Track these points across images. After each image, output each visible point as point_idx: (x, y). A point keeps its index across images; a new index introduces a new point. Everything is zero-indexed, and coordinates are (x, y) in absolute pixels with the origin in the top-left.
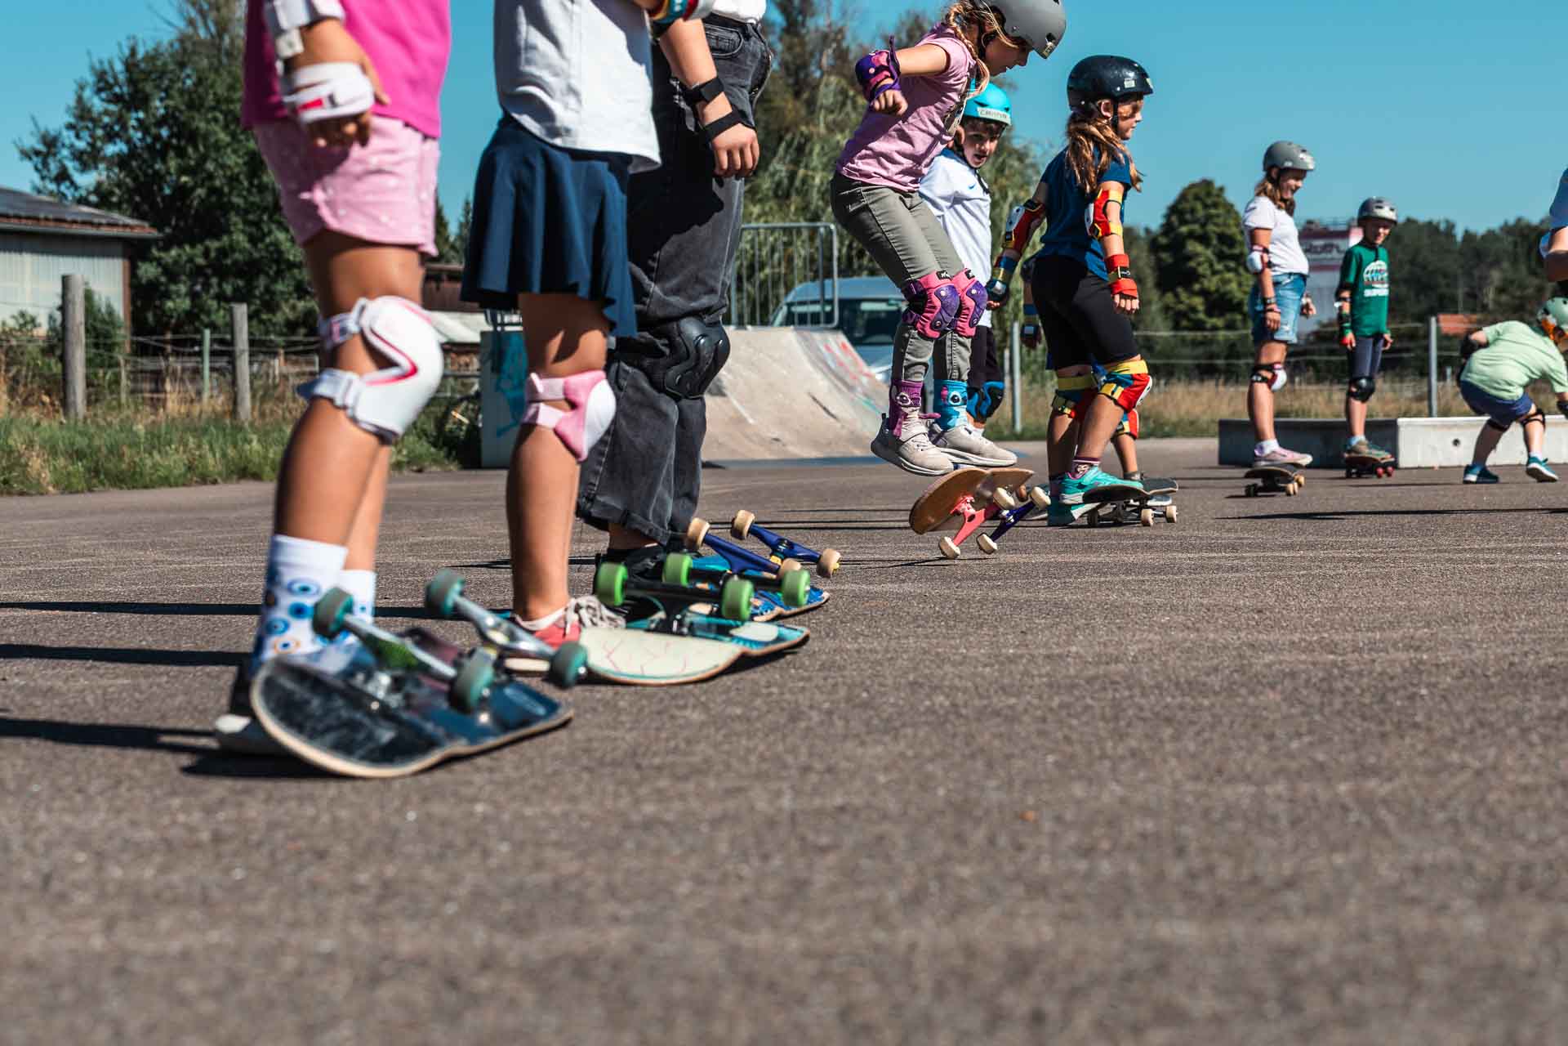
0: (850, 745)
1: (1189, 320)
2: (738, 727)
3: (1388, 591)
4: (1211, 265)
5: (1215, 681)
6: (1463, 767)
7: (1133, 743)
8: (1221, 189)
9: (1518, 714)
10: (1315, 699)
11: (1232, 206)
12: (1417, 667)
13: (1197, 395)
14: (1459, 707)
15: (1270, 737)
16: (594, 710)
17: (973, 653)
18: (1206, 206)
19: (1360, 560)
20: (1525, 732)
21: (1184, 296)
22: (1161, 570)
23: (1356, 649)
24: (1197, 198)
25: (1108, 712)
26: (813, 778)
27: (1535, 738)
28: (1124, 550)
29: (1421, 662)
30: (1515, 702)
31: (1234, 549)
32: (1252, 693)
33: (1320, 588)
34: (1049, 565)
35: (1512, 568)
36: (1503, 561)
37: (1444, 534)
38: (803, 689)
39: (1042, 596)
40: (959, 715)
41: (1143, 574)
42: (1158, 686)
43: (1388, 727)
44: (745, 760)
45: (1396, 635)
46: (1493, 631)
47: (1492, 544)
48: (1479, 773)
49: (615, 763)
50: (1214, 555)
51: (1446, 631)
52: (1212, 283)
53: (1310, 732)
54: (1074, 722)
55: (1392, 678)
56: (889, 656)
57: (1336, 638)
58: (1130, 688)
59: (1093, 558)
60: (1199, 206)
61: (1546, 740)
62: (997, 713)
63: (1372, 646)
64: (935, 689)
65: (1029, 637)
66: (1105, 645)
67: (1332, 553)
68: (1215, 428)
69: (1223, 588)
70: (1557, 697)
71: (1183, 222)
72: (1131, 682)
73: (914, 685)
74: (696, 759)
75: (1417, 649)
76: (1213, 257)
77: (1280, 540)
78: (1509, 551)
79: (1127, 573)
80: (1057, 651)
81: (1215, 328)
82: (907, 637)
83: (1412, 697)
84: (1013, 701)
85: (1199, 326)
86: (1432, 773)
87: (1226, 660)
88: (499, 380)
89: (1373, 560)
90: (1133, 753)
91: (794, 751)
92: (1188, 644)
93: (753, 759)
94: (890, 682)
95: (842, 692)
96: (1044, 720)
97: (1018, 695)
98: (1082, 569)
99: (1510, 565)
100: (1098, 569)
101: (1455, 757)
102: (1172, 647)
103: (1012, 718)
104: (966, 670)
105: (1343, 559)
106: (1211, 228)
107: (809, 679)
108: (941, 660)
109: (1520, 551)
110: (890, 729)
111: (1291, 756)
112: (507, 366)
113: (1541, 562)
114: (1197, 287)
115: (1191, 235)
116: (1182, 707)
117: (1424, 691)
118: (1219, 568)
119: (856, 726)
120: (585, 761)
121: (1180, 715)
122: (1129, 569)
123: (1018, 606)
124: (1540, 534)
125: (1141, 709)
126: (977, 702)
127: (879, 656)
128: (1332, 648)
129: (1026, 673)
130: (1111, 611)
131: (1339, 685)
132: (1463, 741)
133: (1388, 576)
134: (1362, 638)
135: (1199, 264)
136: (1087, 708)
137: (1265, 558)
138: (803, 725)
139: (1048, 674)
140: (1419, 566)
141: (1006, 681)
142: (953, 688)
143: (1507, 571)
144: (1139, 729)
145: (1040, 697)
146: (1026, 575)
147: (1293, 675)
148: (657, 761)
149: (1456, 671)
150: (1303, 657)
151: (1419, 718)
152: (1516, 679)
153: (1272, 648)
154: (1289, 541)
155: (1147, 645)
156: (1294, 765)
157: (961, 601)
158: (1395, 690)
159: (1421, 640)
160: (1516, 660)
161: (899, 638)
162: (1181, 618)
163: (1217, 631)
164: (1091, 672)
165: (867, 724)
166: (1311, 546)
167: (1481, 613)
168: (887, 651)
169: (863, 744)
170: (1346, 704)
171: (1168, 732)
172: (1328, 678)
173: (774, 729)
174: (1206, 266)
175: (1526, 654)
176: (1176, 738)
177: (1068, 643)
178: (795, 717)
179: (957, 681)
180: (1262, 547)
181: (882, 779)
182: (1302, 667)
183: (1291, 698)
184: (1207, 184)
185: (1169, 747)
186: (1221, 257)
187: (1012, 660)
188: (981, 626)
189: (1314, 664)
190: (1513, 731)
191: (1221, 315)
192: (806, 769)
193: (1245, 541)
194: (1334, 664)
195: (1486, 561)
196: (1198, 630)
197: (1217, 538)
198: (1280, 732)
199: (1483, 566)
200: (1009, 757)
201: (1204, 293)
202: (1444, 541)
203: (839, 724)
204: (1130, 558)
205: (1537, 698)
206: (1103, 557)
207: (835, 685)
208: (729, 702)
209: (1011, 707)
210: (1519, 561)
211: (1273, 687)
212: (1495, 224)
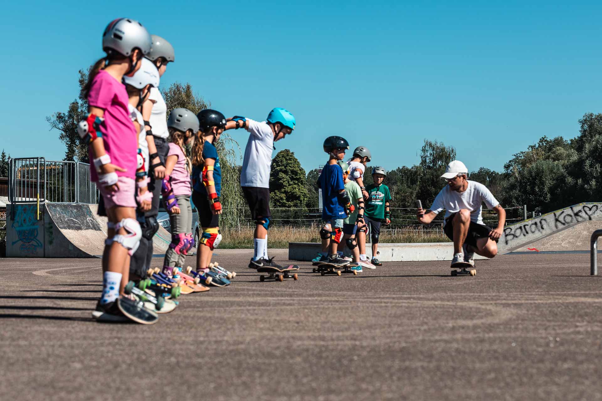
0: (136, 379)
1: (280, 203)
2: (94, 370)
3: (347, 315)
4: (288, 182)
5: (278, 353)
6: (367, 390)
7: (244, 378)
8: (293, 153)
9: (389, 368)
10: (314, 361)
11: (296, 159)
12: (354, 348)
13: (282, 232)
14: (368, 364)
15: (296, 376)
16: (39, 363)
17: (187, 340)
18: (286, 160)
19: (337, 301)
20: (391, 375)
21: (278, 193)
22: (262, 304)
23: (332, 340)
24: (283, 157)
25: (236, 366)
26: (120, 393)
27: (395, 378)
28: (249, 296)
29: (356, 345)
30: (388, 363)
31: (291, 295)
32: (292, 358)
33: (321, 313)
34: (220, 302)
35: (394, 306)
36: (391, 303)
37: (370, 291)
38: (120, 355)
39: (217, 315)
40: (179, 366)
41: (255, 306)
42: (256, 355)
43: (341, 373)
44: (95, 385)
45: (348, 333)
46: (384, 332)
47: (388, 295)
48: (373, 393)
49: (45, 386)
50: (283, 298)
51: (366, 333)
52: (288, 189)
53: (312, 375)
54: (223, 369)
55: (344, 352)
56: (156, 340)
57: (326, 334)
58: (245, 355)
59: (236, 299)
60: (284, 160)
61: (399, 379)
62: (194, 366)
63: (338, 338)
64: (172, 355)
65: (210, 333)
66: (238, 336)
67: (328, 298)
68: (288, 245)
69: (285, 313)
70: (404, 361)
71: (278, 166)
72: (246, 352)
73: (164, 353)
74: (76, 384)
75: (355, 340)
76: (289, 179)
77: (308, 292)
78: (394, 298)
79: (250, 305)
80: (219, 339)
81: (289, 206)
82: (162, 332)
83: (351, 360)
84: (200, 360)
85: (283, 205)
86: (355, 392)
87: (283, 343)
88: (13, 223)
89: (342, 301)
90: (244, 383)
91: (114, 381)
92: (269, 337)
93: (99, 384)
94: (154, 351)
95: (136, 356)
96: (211, 369)
97: (203, 357)
98: (232, 304)
99: (394, 304)
100: (239, 304)
101: (364, 386)
102: (262, 338)
103: (198, 367)
104: (184, 347)
105: (331, 301)
106: (288, 168)
107: (123, 350)
108: (175, 343)
109: (398, 298)
110: (152, 372)
111: (303, 385)
112: (16, 218)
113: (404, 303)
114: (283, 190)
115: (281, 170)
116: (264, 363)
117: (355, 358)
118: (284, 304)
119: (140, 371)
120: (33, 385)
121: (263, 367)
122: (250, 304)
123: (206, 319)
124: (406, 291)
125: (248, 364)
126: (187, 361)
127: (151, 340)
128: (323, 339)
129: (207, 349)
130: (242, 322)
131: (324, 355)
132: (368, 379)
133: (347, 309)
134: (335, 335)
135: (284, 182)
136: (228, 364)
137: (302, 300)
138: (119, 370)
139: (215, 349)
140: (359, 304)
141: (199, 352)
142: (178, 355)
143: (392, 307)
144: (247, 373)
145: (210, 358)
146: (211, 306)
147: (307, 350)
148: (61, 385)
149: (368, 349)
150: (312, 343)
151: (353, 369)
152: (391, 353)
153: (301, 339)
154: (312, 293)
155: (253, 337)
156: (303, 389)
157: (185, 317)
158: (344, 357)
159: (357, 336)
160: (391, 345)
161: (160, 333)
162: (267, 326)
163: (280, 331)
164: (231, 348)
165: (144, 369)
166: (320, 295)
167: (380, 325)
168: (154, 338)
169: (141, 378)
170: (326, 363)
171: (257, 374)
172: (321, 352)
173: (108, 371)
174: (287, 182)
175: (395, 342)
176: (261, 376)
177: (224, 335)
178: (116, 366)
179: (180, 352)
180: (301, 295)
181: (147, 393)
182: (311, 347)
183: (306, 360)
184: (287, 151)
185: (258, 381)
186: (292, 179)
187: (202, 343)
188: (191, 328)
189: (316, 346)
190: (387, 375)
191: (292, 201)
192: (118, 389)
193: (295, 293)
194: (323, 346)
195: (385, 303)
196: (273, 331)
197: (285, 291)
198: (300, 375)
199: (383, 304)
200: (196, 385)
201: (285, 192)
202: (370, 294)
203: (133, 369)
204: (251, 299)
205: (397, 362)
206: (241, 299)
207: (133, 353)
208: (92, 360)
209: (200, 363)
210: (397, 303)
211: (299, 355)
212: (395, 169)
